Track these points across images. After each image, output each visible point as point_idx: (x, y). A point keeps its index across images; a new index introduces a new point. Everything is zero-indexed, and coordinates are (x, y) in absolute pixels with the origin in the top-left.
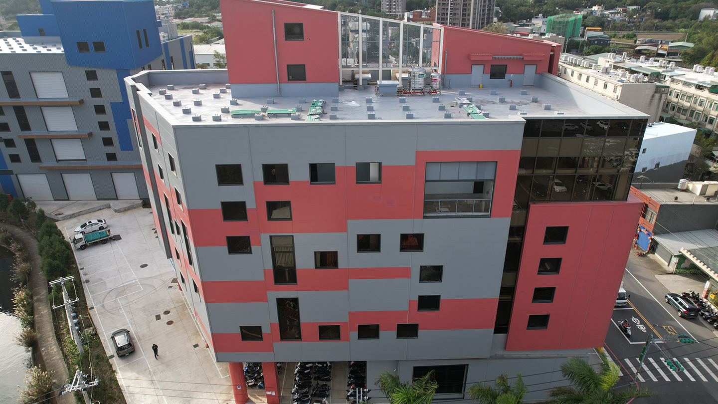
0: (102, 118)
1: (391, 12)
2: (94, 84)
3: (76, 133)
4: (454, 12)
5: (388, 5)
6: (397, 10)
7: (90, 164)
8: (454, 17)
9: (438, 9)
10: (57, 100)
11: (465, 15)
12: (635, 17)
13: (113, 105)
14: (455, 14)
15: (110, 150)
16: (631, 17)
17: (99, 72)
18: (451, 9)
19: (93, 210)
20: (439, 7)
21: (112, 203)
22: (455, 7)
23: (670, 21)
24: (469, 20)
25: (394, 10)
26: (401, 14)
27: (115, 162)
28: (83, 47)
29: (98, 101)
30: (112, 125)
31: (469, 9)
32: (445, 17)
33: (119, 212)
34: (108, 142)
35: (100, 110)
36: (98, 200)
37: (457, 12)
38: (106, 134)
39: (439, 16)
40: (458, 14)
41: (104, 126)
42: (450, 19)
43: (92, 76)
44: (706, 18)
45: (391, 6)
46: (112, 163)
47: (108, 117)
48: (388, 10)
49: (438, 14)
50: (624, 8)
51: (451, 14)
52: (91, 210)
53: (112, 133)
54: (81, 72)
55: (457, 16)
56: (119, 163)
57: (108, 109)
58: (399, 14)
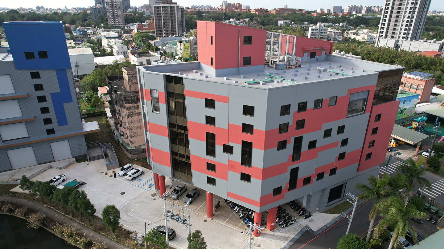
0: (43, 105)
1: (115, 25)
2: (37, 81)
3: (22, 119)
4: (166, 24)
5: (113, 20)
6: (120, 23)
7: (32, 139)
8: (166, 27)
9: (156, 22)
10: (6, 96)
11: (173, 25)
12: (250, 24)
13: (52, 94)
14: (167, 25)
15: (49, 127)
16: (248, 24)
17: (42, 73)
18: (164, 22)
19: (41, 172)
20: (156, 21)
21: (52, 164)
22: (166, 21)
23: (267, 26)
24: (176, 28)
25: (118, 24)
26: (123, 26)
27: (54, 134)
28: (29, 55)
29: (40, 93)
30: (52, 109)
31: (174, 22)
32: (161, 27)
33: (63, 169)
34: (48, 121)
35: (42, 99)
36: (39, 164)
37: (168, 24)
38: (46, 116)
39: (157, 27)
40: (168, 25)
41: (45, 110)
42: (164, 28)
43: (35, 75)
44: (281, 25)
45: (115, 21)
46: (52, 136)
47: (49, 104)
48: (113, 24)
49: (156, 25)
50: (243, 20)
51: (164, 25)
52: (39, 172)
53: (52, 115)
54: (27, 74)
55: (168, 26)
56: (57, 135)
57: (49, 98)
58: (121, 26)
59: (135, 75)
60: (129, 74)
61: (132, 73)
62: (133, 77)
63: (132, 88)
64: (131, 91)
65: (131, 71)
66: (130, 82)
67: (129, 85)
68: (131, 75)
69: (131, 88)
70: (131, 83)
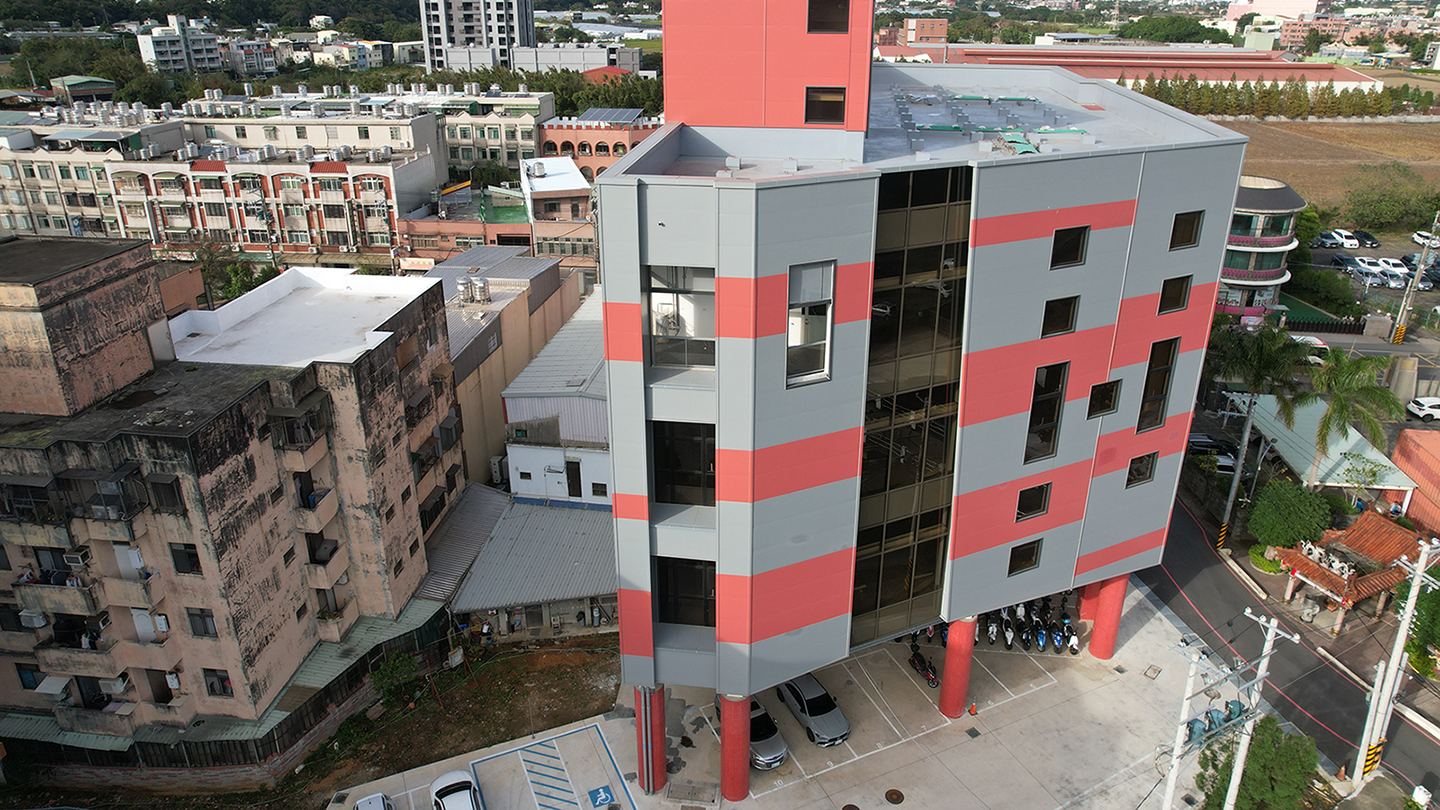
59: (79, 300)
60: (46, 300)
61: (62, 294)
62: (70, 314)
63: (76, 384)
64: (80, 408)
65: (54, 283)
66: (64, 352)
67: (60, 371)
68: (58, 308)
69: (72, 388)
70: (69, 358)
